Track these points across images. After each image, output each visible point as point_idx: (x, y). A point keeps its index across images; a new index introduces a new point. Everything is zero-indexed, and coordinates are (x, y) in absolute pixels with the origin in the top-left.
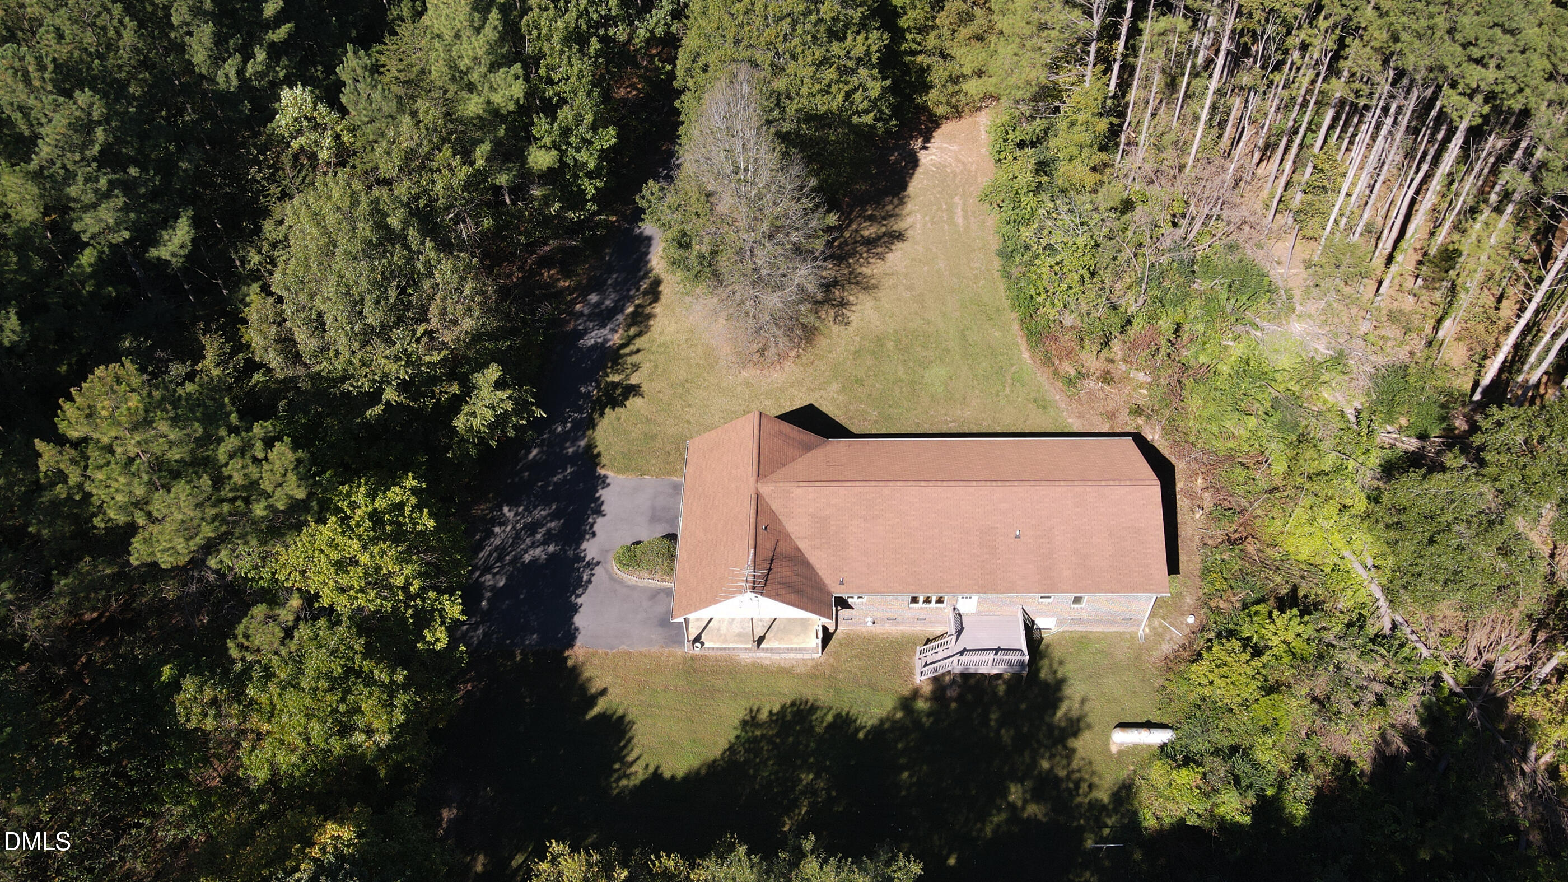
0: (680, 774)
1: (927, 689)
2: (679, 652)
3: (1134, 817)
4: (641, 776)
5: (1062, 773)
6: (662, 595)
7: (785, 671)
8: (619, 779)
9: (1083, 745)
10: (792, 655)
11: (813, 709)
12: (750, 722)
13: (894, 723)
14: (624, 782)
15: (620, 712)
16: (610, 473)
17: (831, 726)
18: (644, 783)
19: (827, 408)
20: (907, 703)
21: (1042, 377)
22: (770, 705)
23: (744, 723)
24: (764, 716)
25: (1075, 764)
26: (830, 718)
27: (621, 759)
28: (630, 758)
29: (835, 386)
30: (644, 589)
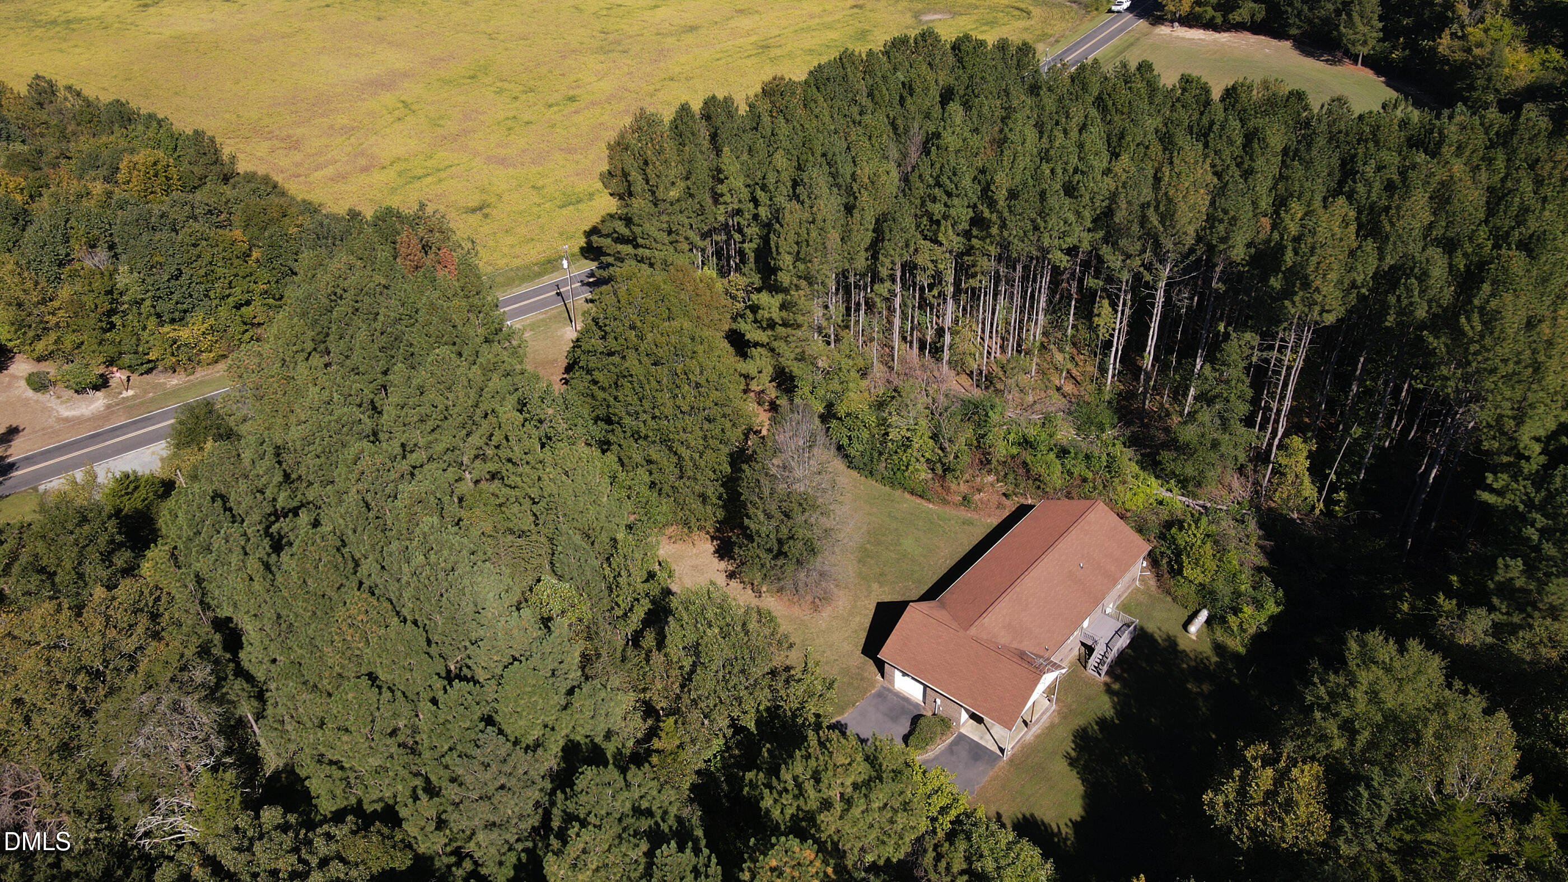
0: (1083, 813)
1: (1108, 679)
2: (1001, 764)
3: (1236, 655)
4: (1070, 831)
5: (1193, 664)
6: (954, 748)
7: (1052, 727)
8: (1065, 843)
9: (1183, 645)
10: (1045, 717)
11: (1084, 730)
12: (1073, 763)
13: (1119, 703)
14: (1069, 843)
15: (1020, 816)
16: (838, 719)
17: (1101, 730)
18: (1075, 832)
19: (887, 598)
20: (1109, 690)
21: (949, 511)
22: (1069, 746)
23: (1070, 764)
24: (1073, 754)
25: (1192, 655)
26: (1096, 727)
27: (1053, 835)
28: (1056, 830)
29: (875, 586)
30: (942, 753)
